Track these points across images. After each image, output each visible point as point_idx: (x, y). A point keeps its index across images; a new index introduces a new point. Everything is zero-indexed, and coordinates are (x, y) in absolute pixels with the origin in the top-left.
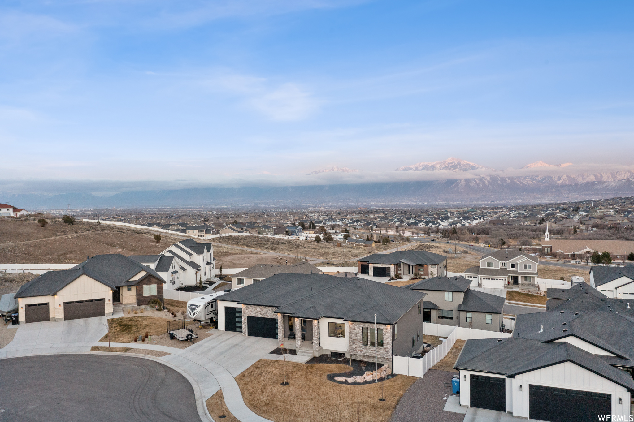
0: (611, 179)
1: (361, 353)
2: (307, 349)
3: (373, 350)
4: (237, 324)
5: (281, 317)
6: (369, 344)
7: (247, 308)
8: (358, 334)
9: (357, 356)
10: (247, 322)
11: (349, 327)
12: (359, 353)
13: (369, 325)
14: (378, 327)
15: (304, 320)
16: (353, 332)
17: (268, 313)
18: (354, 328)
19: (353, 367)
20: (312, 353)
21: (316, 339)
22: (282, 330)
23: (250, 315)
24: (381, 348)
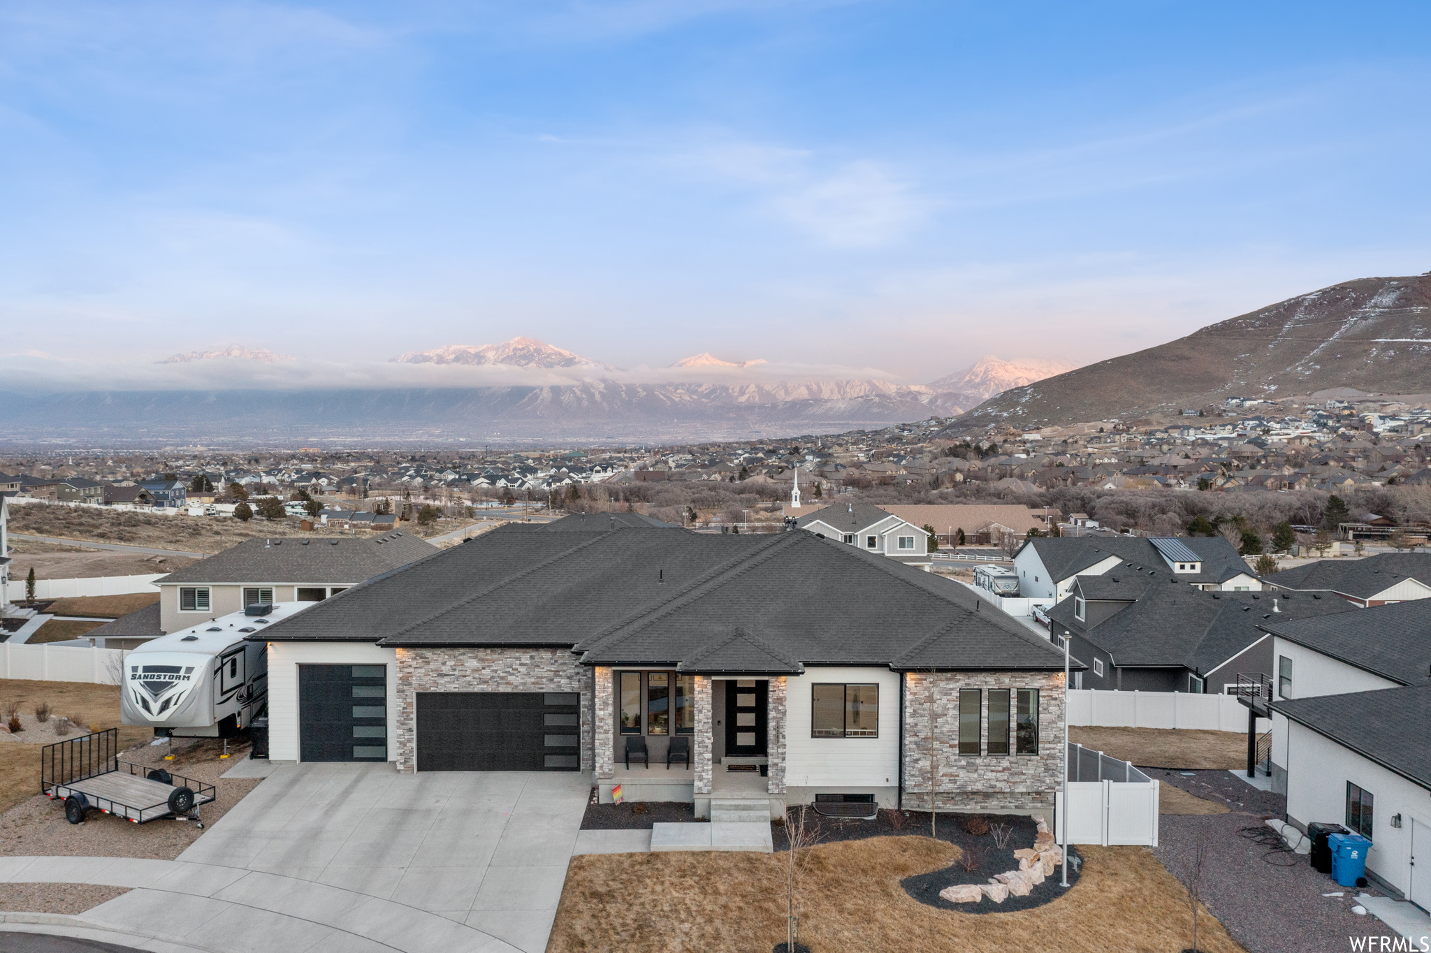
0: (836, 396)
1: (951, 786)
2: (744, 794)
3: (1000, 769)
4: (355, 728)
5: (610, 680)
6: (984, 750)
7: (420, 661)
8: (945, 718)
9: (923, 800)
10: (412, 719)
11: (908, 693)
12: (946, 786)
13: (988, 679)
14: (1022, 685)
15: (727, 682)
16: (924, 710)
17: (513, 674)
18: (929, 697)
19: (952, 842)
20: (767, 806)
21: (780, 751)
22: (612, 731)
23: (433, 689)
24: (1028, 757)
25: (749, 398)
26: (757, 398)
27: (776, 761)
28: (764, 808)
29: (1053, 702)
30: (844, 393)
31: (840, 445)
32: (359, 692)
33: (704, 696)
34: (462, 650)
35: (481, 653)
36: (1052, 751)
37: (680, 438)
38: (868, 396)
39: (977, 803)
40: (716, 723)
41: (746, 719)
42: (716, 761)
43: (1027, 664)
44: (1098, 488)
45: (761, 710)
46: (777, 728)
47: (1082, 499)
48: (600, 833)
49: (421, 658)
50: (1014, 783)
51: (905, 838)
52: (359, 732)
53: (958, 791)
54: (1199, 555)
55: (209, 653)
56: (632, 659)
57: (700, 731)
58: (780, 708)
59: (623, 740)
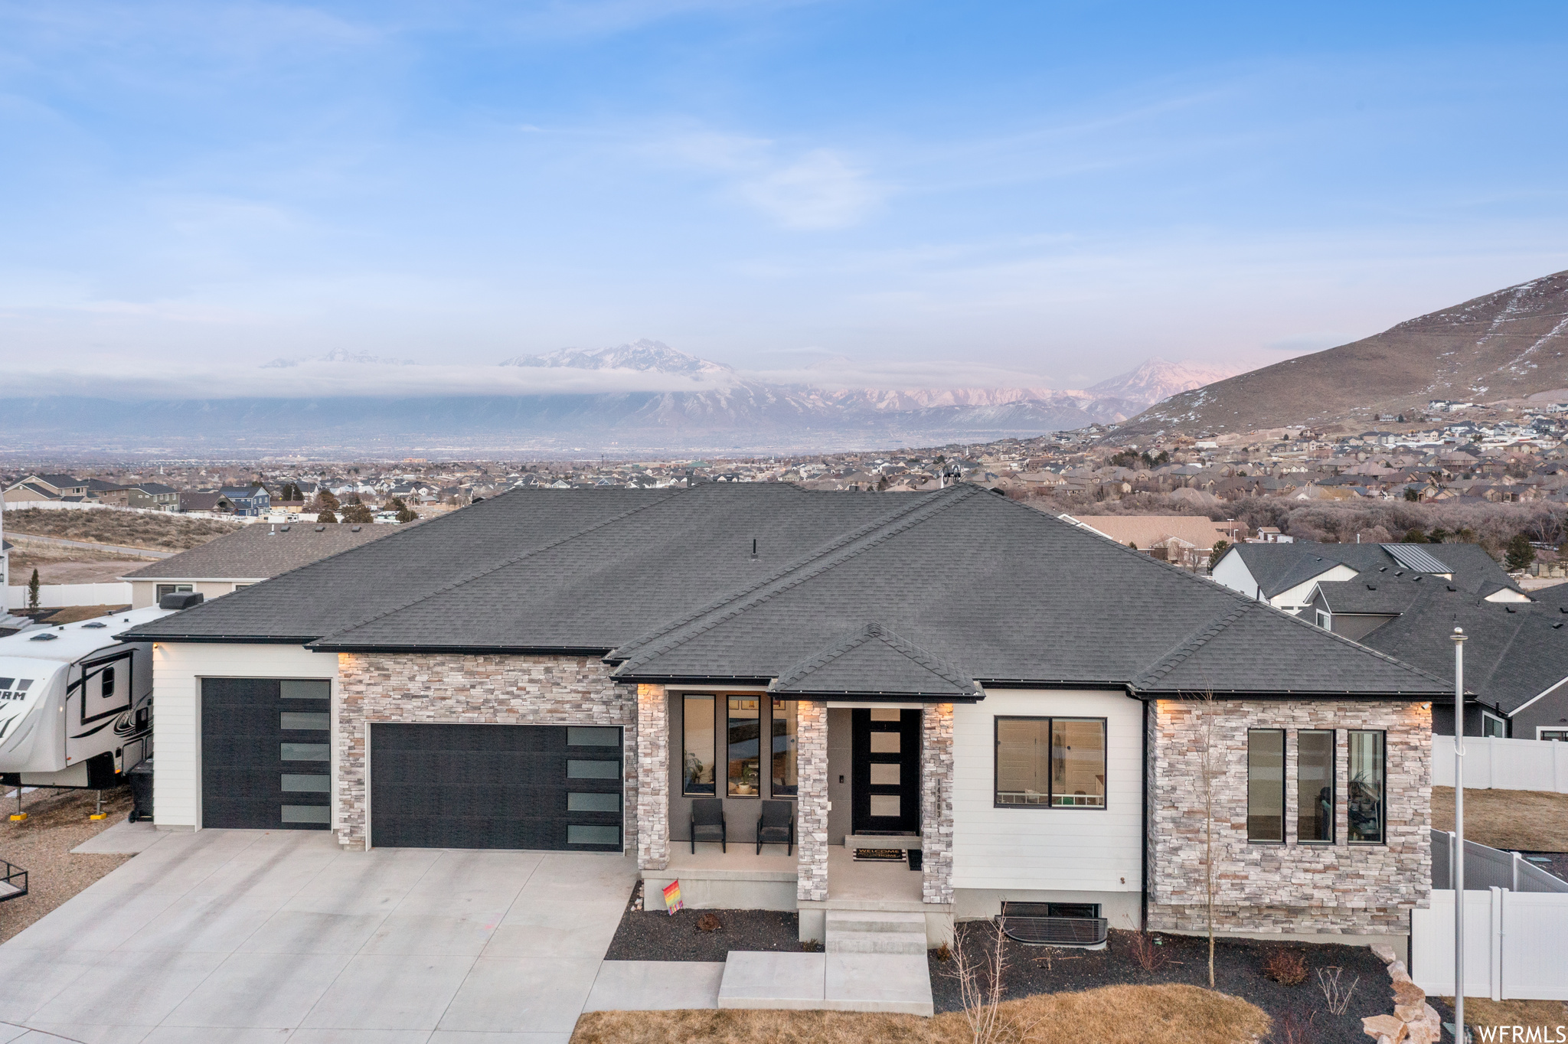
0: (985, 402)
1: (1235, 894)
2: (882, 903)
3: (1320, 867)
4: (285, 778)
5: (662, 707)
6: (1292, 834)
7: (376, 673)
8: (1223, 778)
9: (1184, 916)
10: (362, 765)
11: (1159, 734)
12: (1228, 895)
13: (1298, 713)
14: (1356, 723)
15: (854, 711)
16: (1187, 763)
17: (518, 696)
18: (1195, 741)
19: (1246, 997)
20: (921, 925)
21: (943, 830)
22: (665, 790)
23: (395, 719)
24: (1367, 848)
25: (889, 404)
26: (898, 404)
27: (936, 847)
28: (916, 928)
29: (1412, 753)
30: (994, 398)
31: (990, 454)
32: (289, 721)
33: (814, 735)
34: (439, 658)
35: (469, 662)
36: (1410, 838)
37: (812, 448)
38: (1020, 402)
39: (1275, 922)
40: (835, 779)
41: (885, 774)
42: (836, 840)
43: (1366, 688)
44: (1289, 499)
45: (910, 758)
46: (938, 791)
47: (1273, 511)
48: (635, 968)
49: (378, 669)
50: (1345, 892)
51: (1165, 989)
52: (291, 783)
53: (1247, 903)
54: (1448, 564)
55: (61, 659)
56: (697, 671)
57: (808, 794)
58: (943, 757)
59: (686, 805)
